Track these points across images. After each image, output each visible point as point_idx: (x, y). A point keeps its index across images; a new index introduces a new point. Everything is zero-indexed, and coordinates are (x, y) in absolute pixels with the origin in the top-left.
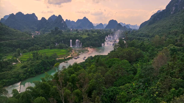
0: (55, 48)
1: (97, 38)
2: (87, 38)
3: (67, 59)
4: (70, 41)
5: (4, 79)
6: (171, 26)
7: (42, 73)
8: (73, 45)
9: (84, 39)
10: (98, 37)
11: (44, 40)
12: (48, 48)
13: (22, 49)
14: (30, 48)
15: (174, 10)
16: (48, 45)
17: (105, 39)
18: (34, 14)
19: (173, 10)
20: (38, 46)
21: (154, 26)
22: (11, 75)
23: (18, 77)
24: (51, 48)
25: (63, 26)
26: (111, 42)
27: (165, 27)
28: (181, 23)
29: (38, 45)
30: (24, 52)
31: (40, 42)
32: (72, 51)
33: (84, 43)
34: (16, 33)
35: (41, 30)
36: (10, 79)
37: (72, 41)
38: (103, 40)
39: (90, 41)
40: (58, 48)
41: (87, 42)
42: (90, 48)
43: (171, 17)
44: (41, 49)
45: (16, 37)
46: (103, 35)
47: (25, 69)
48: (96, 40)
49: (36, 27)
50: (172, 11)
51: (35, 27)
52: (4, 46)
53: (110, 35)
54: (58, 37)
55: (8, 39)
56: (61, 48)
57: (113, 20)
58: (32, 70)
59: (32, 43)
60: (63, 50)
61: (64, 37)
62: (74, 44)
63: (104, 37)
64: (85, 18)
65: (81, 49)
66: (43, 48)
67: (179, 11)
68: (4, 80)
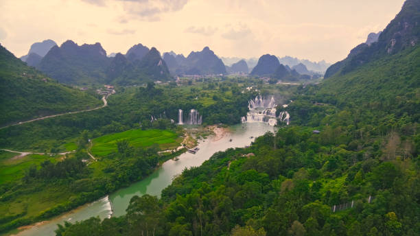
0: (150, 126)
1: (231, 107)
2: (211, 107)
3: (177, 152)
4: (178, 113)
5: (84, 191)
6: (381, 84)
7: (139, 181)
8: (184, 121)
9: (207, 110)
10: (233, 103)
11: (129, 109)
12: (137, 127)
13: (91, 129)
14: (104, 127)
15: (394, 47)
16: (137, 121)
17: (249, 107)
18: (98, 45)
19: (393, 45)
20: (119, 123)
21: (350, 79)
22: (93, 185)
23: (103, 188)
24: (143, 129)
25: (162, 72)
26: (260, 113)
27: (370, 84)
28: (402, 79)
29: (117, 120)
30: (94, 137)
31: (121, 115)
32: (183, 135)
33: (207, 116)
34: (77, 97)
35: (115, 81)
36: (93, 191)
37: (183, 113)
38: (243, 109)
39: (218, 113)
40: (157, 128)
41: (213, 116)
42: (218, 127)
43: (387, 61)
44: (125, 130)
45: (76, 106)
46: (243, 100)
47: (112, 174)
48: (229, 111)
49: (103, 72)
50: (390, 47)
51: (101, 74)
52: (58, 125)
53: (259, 98)
54: (155, 105)
55: (62, 111)
56: (162, 127)
57: (268, 55)
58: (124, 176)
59: (106, 116)
60: (167, 133)
61: (166, 104)
62: (186, 117)
63: (246, 104)
64: (207, 49)
65: (201, 129)
66: (128, 127)
67: (404, 49)
68: (85, 193)
